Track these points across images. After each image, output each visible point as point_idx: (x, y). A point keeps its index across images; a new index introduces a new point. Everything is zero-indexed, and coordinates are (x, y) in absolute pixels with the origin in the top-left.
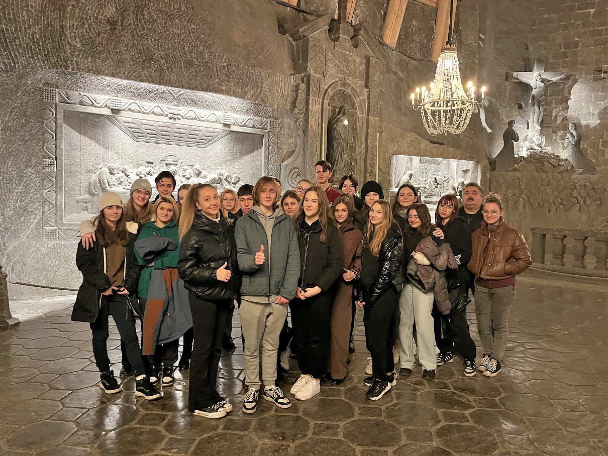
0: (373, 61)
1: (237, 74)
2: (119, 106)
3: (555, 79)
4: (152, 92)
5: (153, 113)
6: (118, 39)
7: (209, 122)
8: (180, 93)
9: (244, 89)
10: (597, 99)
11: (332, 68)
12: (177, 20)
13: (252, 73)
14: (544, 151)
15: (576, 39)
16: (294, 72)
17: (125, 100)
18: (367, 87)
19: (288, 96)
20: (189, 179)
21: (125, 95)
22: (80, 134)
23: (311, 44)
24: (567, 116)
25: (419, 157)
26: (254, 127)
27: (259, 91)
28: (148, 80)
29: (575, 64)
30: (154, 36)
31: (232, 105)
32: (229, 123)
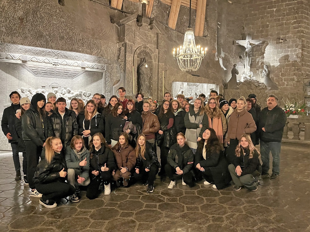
0: (160, 36)
1: (88, 43)
2: (26, 59)
3: (257, 43)
4: (43, 52)
5: (44, 62)
6: (24, 27)
7: (74, 66)
8: (58, 53)
9: (91, 50)
10: (278, 53)
11: (139, 39)
12: (54, 17)
13: (96, 42)
14: (251, 79)
15: (268, 23)
16: (118, 42)
17: (29, 56)
18: (157, 48)
19: (116, 53)
20: (64, 95)
21: (30, 53)
22: (6, 73)
23: (126, 27)
24: (263, 62)
25: (187, 83)
26: (98, 69)
27: (99, 51)
28: (40, 46)
29: (267, 36)
30: (43, 25)
31: (86, 58)
32: (84, 67)
